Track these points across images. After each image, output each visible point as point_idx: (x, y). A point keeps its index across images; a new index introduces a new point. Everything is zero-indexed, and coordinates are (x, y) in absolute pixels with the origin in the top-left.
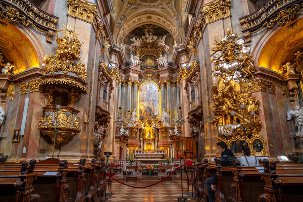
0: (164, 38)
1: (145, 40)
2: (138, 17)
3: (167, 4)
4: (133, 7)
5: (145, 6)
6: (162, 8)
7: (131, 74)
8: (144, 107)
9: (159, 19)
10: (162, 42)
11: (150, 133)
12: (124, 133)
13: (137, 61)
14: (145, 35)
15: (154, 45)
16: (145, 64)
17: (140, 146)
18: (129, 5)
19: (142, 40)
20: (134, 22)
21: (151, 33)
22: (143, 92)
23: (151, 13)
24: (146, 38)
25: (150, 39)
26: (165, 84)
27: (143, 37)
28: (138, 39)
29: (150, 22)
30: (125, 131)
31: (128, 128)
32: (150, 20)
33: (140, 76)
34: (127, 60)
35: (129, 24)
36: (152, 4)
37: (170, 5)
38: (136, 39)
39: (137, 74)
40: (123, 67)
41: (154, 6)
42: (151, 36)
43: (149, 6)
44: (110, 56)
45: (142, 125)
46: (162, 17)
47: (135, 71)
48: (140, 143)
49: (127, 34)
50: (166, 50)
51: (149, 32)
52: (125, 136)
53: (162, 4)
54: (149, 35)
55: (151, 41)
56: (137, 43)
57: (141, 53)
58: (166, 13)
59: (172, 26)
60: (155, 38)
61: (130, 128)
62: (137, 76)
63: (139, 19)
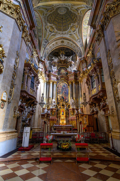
0: (71, 57)
1: (60, 59)
2: (56, 42)
3: (73, 32)
4: (52, 34)
5: (60, 33)
6: (70, 35)
7: (52, 77)
8: (60, 97)
9: (68, 43)
10: (70, 60)
11: (63, 112)
12: (47, 112)
13: (56, 70)
14: (60, 56)
15: (65, 62)
16: (60, 72)
17: (57, 120)
18: (50, 33)
19: (59, 59)
20: (53, 45)
21: (63, 55)
22: (59, 88)
23: (63, 39)
24: (61, 58)
25: (63, 58)
26: (72, 83)
27: (59, 57)
28: (56, 58)
29: (63, 45)
30: (48, 111)
31: (50, 109)
32: (63, 44)
33: (57, 79)
34: (50, 69)
35: (50, 46)
36: (64, 32)
37: (75, 32)
38: (55, 58)
39: (55, 77)
40: (47, 73)
41: (65, 33)
42: (64, 57)
43: (62, 34)
44: (38, 64)
45: (59, 107)
46: (71, 41)
47: (54, 76)
48: (57, 118)
49: (49, 53)
50: (72, 64)
51: (62, 54)
52: (47, 114)
53: (70, 32)
54: (62, 56)
55: (64, 59)
56: (56, 60)
57: (58, 66)
58: (73, 38)
59: (76, 47)
60: (66, 57)
61: (51, 109)
62: (55, 78)
63: (56, 43)
